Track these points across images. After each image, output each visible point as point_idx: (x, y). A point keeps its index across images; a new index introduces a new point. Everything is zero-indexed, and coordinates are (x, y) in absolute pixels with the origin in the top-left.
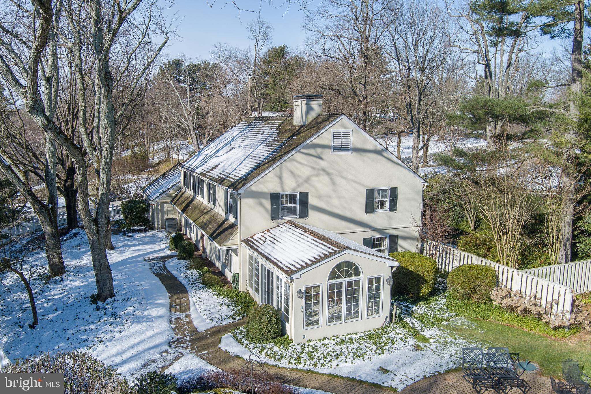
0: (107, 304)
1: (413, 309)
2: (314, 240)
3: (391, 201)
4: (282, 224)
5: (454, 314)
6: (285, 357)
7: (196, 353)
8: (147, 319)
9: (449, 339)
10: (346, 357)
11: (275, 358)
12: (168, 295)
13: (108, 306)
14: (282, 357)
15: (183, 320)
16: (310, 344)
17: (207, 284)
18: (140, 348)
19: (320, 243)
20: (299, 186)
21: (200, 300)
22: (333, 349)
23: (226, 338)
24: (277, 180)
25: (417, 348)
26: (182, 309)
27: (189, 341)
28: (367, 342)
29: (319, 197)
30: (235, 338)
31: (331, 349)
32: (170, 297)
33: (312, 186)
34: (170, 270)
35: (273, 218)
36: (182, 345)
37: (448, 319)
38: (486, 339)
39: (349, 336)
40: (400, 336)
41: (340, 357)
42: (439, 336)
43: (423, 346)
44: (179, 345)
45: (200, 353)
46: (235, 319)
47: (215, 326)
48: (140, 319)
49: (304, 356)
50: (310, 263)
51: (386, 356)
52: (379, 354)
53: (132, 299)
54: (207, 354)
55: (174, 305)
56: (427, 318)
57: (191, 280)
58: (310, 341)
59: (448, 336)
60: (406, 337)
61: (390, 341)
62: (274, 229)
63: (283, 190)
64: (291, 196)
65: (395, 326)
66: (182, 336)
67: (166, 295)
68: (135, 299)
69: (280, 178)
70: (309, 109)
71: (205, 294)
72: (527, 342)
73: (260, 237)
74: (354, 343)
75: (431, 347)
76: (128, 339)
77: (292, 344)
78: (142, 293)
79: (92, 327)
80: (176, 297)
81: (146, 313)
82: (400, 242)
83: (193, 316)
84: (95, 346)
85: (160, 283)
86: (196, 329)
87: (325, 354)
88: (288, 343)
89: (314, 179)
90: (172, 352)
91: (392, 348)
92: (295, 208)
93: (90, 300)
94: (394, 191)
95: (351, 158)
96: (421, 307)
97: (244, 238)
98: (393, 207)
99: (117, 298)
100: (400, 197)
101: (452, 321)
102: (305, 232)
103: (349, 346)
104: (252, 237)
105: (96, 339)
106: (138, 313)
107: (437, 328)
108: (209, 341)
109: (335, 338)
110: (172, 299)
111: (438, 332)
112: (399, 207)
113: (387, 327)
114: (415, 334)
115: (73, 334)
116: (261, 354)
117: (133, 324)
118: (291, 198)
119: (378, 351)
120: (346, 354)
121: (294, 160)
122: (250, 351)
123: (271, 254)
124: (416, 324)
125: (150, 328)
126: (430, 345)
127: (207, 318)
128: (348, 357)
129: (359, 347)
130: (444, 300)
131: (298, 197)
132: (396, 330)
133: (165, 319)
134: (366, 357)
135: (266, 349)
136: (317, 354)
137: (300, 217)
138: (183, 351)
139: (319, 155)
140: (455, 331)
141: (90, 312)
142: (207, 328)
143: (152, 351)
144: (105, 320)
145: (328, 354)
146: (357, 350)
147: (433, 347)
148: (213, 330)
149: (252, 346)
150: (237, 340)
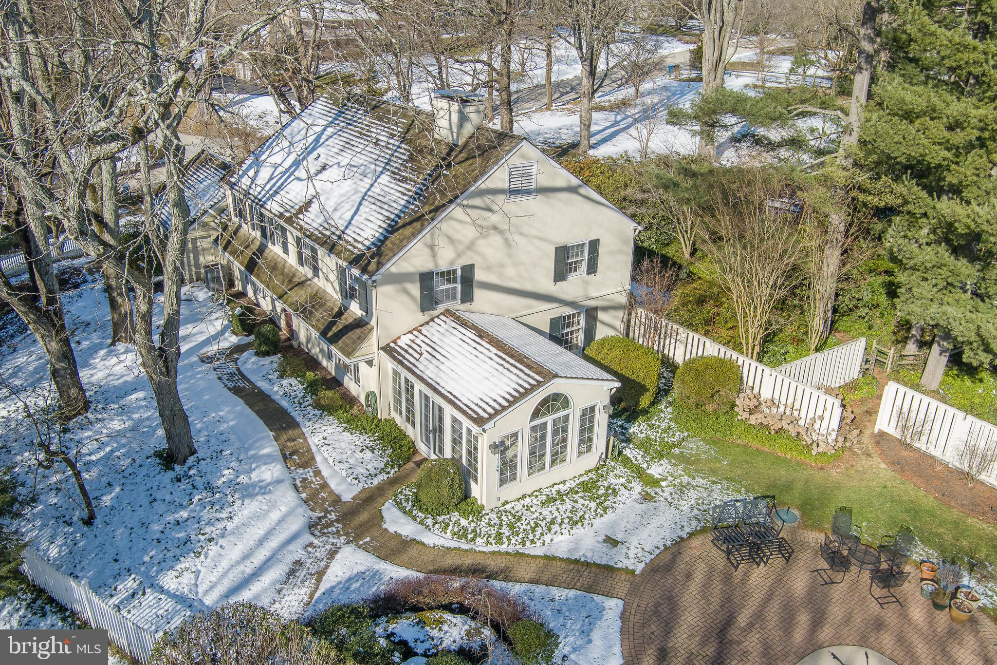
0: (190, 468)
1: (631, 431)
2: (499, 356)
3: (589, 259)
4: (438, 317)
5: (686, 434)
6: (480, 535)
7: (355, 540)
8: (261, 488)
9: (686, 479)
10: (560, 525)
11: (466, 538)
12: (271, 434)
13: (192, 472)
14: (476, 535)
15: (312, 482)
16: (508, 507)
17: (326, 409)
18: (273, 544)
19: (512, 365)
20: (459, 256)
21: (326, 442)
22: (541, 513)
23: (388, 509)
24: (427, 251)
25: (646, 498)
26: (303, 460)
27: (337, 521)
28: (582, 498)
29: (488, 268)
30: (400, 509)
31: (537, 514)
32: (276, 439)
33: (478, 253)
34: (253, 380)
35: (423, 310)
36: (330, 530)
37: (679, 445)
38: (733, 475)
39: (556, 487)
40: (622, 480)
41: (552, 526)
42: (672, 475)
43: (653, 494)
44: (325, 531)
45: (361, 542)
46: (388, 473)
47: (364, 489)
48: (250, 489)
49: (505, 530)
50: (505, 404)
51: (610, 516)
52: (602, 515)
53: (224, 453)
54: (371, 542)
55: (288, 453)
56: (651, 445)
57: (296, 400)
58: (507, 503)
59: (683, 473)
60: (630, 482)
61: (610, 491)
62: (427, 327)
63: (436, 265)
64: (448, 272)
65: (612, 464)
66: (323, 514)
67: (269, 436)
68: (228, 452)
69: (432, 247)
70: (463, 118)
71: (330, 429)
72: (782, 473)
73: (409, 343)
74: (564, 501)
75: (664, 495)
76: (248, 530)
77: (484, 512)
78: (232, 437)
79: (184, 514)
80: (286, 438)
81: (255, 476)
82: (601, 316)
83: (325, 473)
84: (205, 550)
85: (248, 410)
86: (339, 496)
87: (533, 525)
88: (477, 512)
89: (481, 242)
90: (321, 544)
91: (615, 502)
92: (455, 289)
93: (158, 461)
94: (594, 245)
95: (533, 204)
96: (642, 427)
97: (383, 344)
98: (592, 269)
99: (200, 454)
100: (602, 250)
101: (684, 447)
102: (480, 336)
103: (560, 506)
104: (395, 342)
105: (202, 538)
106: (243, 479)
107: (667, 461)
108: (364, 516)
109: (537, 493)
110: (280, 442)
111: (669, 467)
112: (600, 267)
113: (602, 466)
114: (640, 474)
115: (162, 532)
116: (446, 533)
117: (243, 501)
118: (448, 276)
119: (599, 510)
120: (559, 520)
121: (452, 218)
122: (430, 529)
123: (439, 381)
124: (639, 457)
125: (273, 506)
126: (663, 491)
127: (348, 476)
128: (563, 526)
129: (573, 507)
130: (669, 410)
131: (459, 272)
132: (616, 472)
133: (288, 484)
134: (586, 523)
135: (451, 525)
136: (522, 526)
137: (463, 301)
138: (335, 541)
139: (487, 205)
140: (690, 464)
141: (169, 486)
142: (354, 494)
143: (291, 547)
144: (200, 500)
145: (537, 525)
146: (571, 512)
147: (666, 494)
148: (363, 496)
149: (429, 522)
150: (405, 513)
